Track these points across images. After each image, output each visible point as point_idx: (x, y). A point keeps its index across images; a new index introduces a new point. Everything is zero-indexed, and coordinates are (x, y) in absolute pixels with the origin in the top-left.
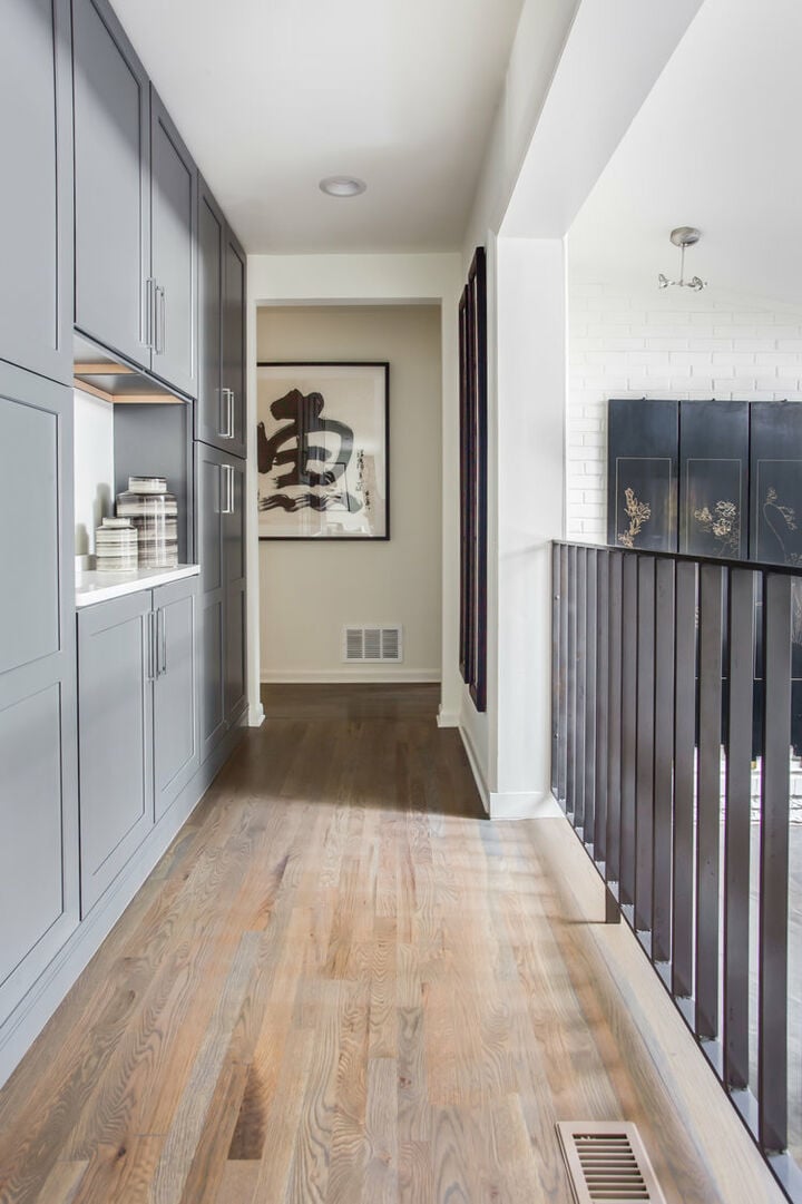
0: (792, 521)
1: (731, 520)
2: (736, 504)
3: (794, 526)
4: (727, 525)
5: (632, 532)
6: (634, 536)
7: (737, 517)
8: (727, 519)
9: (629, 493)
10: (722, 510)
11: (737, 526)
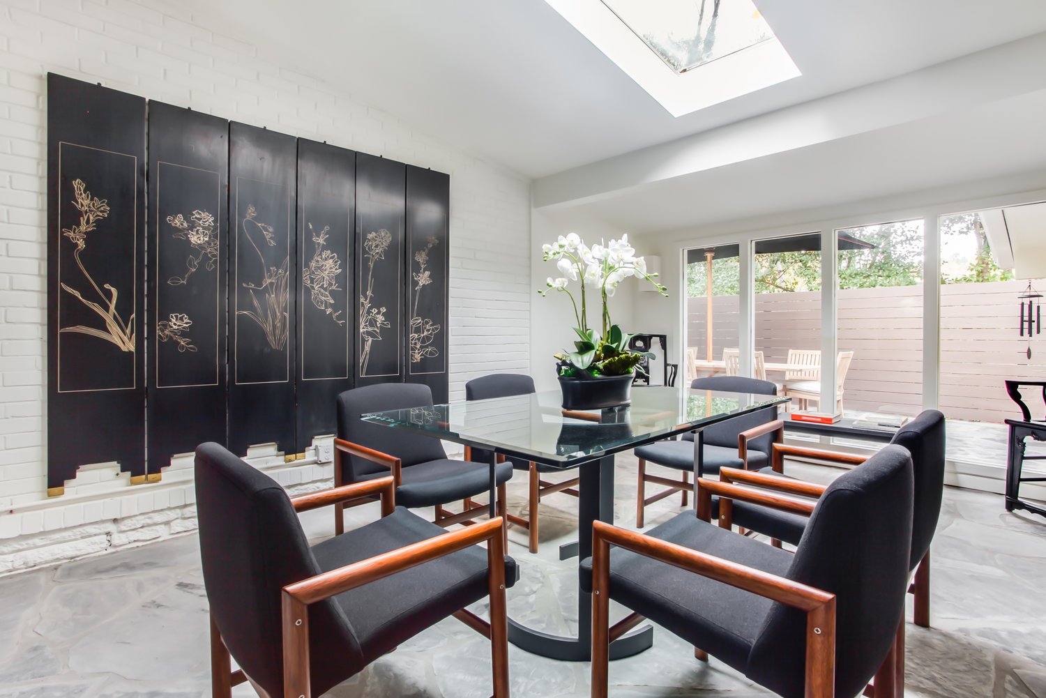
0: (271, 238)
1: (209, 230)
2: (215, 215)
3: (273, 243)
4: (205, 235)
5: (83, 228)
6: (86, 233)
7: (215, 228)
8: (204, 228)
9: (78, 184)
10: (200, 219)
11: (216, 236)
